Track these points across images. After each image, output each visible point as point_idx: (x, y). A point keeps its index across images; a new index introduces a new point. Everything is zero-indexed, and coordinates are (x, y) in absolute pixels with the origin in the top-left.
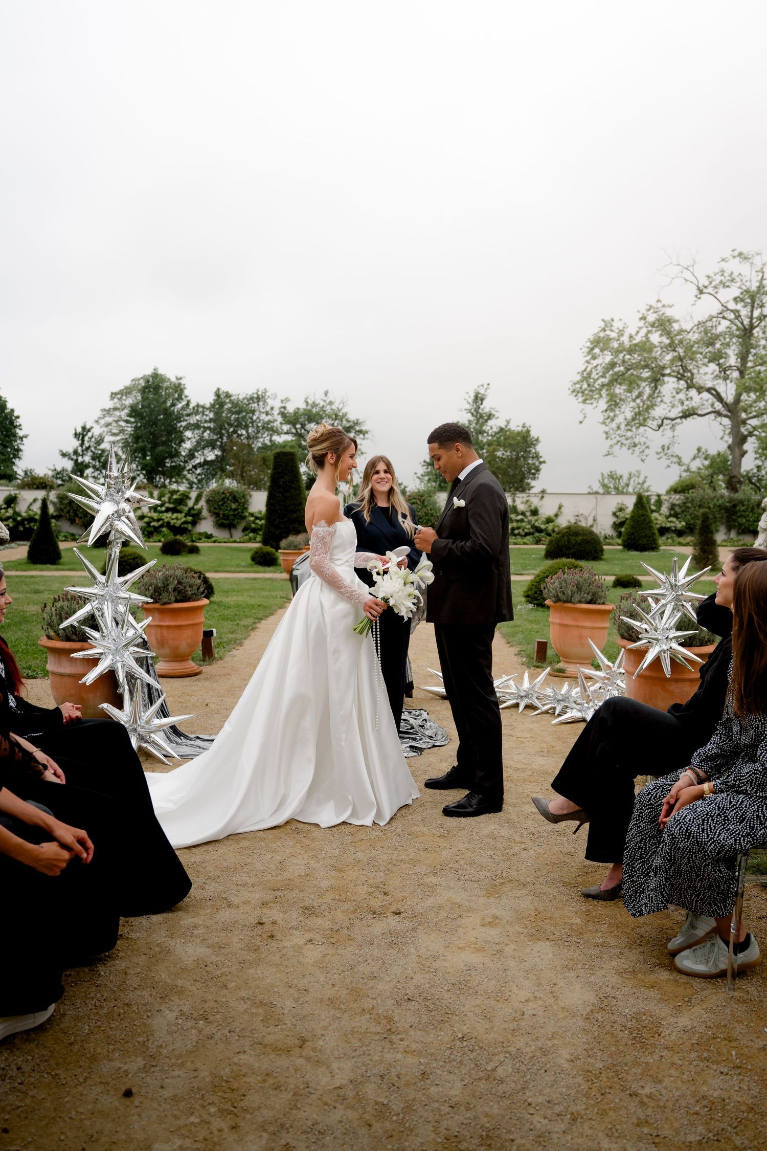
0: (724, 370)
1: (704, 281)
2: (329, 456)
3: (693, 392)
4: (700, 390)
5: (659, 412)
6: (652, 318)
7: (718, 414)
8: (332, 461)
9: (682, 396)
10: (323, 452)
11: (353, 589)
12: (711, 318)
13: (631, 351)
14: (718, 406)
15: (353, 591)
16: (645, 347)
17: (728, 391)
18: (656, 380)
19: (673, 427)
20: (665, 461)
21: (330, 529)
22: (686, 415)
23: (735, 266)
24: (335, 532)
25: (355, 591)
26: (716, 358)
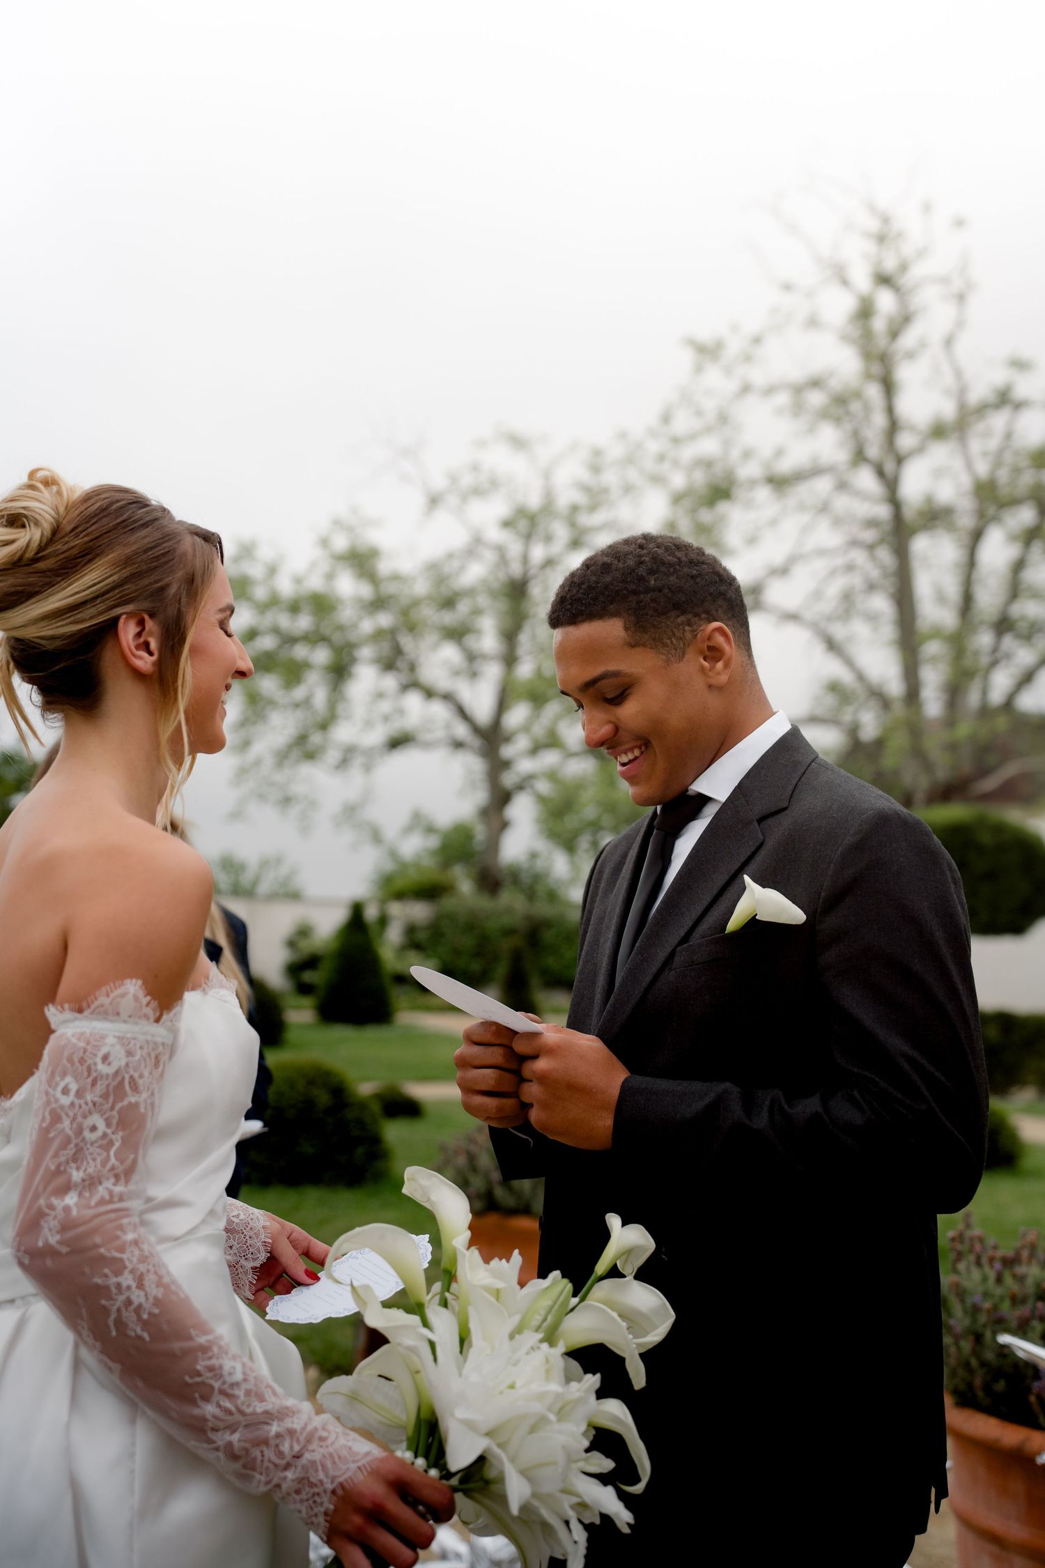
0: (472, 657)
1: (439, 482)
2: (128, 632)
3: (413, 701)
4: (429, 693)
5: (343, 733)
6: (341, 543)
7: (458, 745)
8: (145, 662)
9: (386, 706)
10: (89, 619)
11: (271, 1403)
12: (450, 556)
13: (294, 608)
14: (462, 731)
15: (269, 1417)
16: (321, 604)
17: (481, 701)
18: (340, 671)
19: (368, 768)
20: (348, 836)
21: (159, 1032)
22: (398, 742)
23: (501, 460)
24: (172, 1049)
25: (283, 1414)
26: (457, 634)
